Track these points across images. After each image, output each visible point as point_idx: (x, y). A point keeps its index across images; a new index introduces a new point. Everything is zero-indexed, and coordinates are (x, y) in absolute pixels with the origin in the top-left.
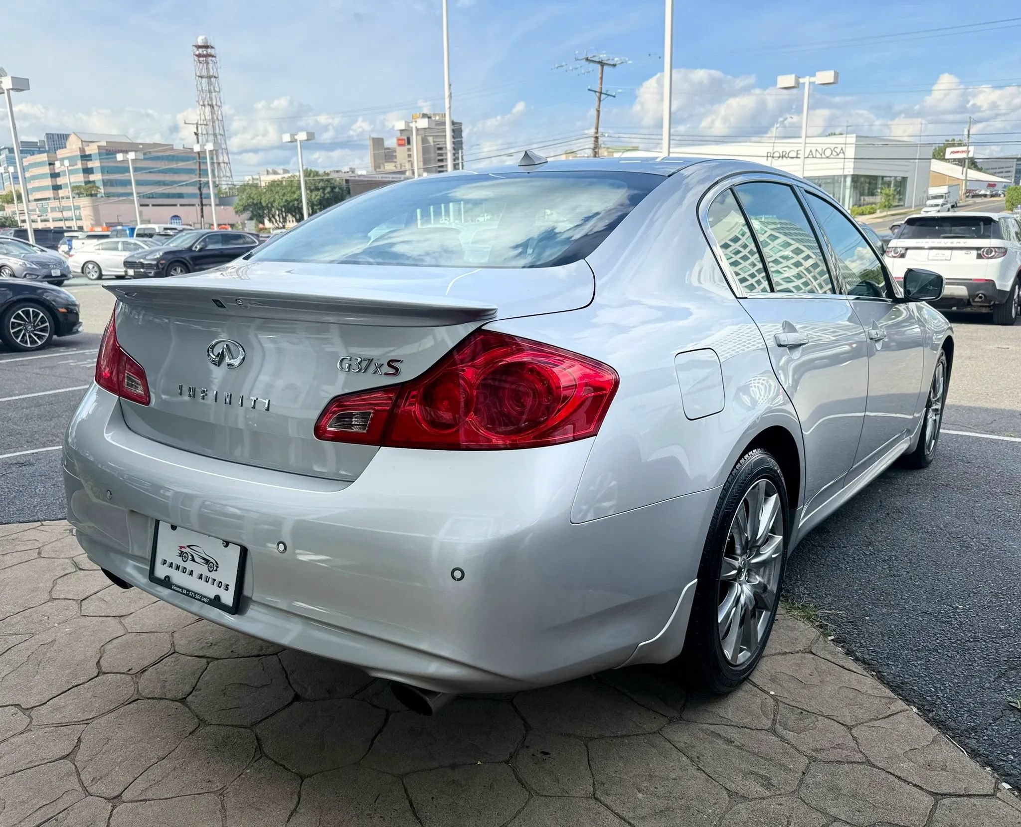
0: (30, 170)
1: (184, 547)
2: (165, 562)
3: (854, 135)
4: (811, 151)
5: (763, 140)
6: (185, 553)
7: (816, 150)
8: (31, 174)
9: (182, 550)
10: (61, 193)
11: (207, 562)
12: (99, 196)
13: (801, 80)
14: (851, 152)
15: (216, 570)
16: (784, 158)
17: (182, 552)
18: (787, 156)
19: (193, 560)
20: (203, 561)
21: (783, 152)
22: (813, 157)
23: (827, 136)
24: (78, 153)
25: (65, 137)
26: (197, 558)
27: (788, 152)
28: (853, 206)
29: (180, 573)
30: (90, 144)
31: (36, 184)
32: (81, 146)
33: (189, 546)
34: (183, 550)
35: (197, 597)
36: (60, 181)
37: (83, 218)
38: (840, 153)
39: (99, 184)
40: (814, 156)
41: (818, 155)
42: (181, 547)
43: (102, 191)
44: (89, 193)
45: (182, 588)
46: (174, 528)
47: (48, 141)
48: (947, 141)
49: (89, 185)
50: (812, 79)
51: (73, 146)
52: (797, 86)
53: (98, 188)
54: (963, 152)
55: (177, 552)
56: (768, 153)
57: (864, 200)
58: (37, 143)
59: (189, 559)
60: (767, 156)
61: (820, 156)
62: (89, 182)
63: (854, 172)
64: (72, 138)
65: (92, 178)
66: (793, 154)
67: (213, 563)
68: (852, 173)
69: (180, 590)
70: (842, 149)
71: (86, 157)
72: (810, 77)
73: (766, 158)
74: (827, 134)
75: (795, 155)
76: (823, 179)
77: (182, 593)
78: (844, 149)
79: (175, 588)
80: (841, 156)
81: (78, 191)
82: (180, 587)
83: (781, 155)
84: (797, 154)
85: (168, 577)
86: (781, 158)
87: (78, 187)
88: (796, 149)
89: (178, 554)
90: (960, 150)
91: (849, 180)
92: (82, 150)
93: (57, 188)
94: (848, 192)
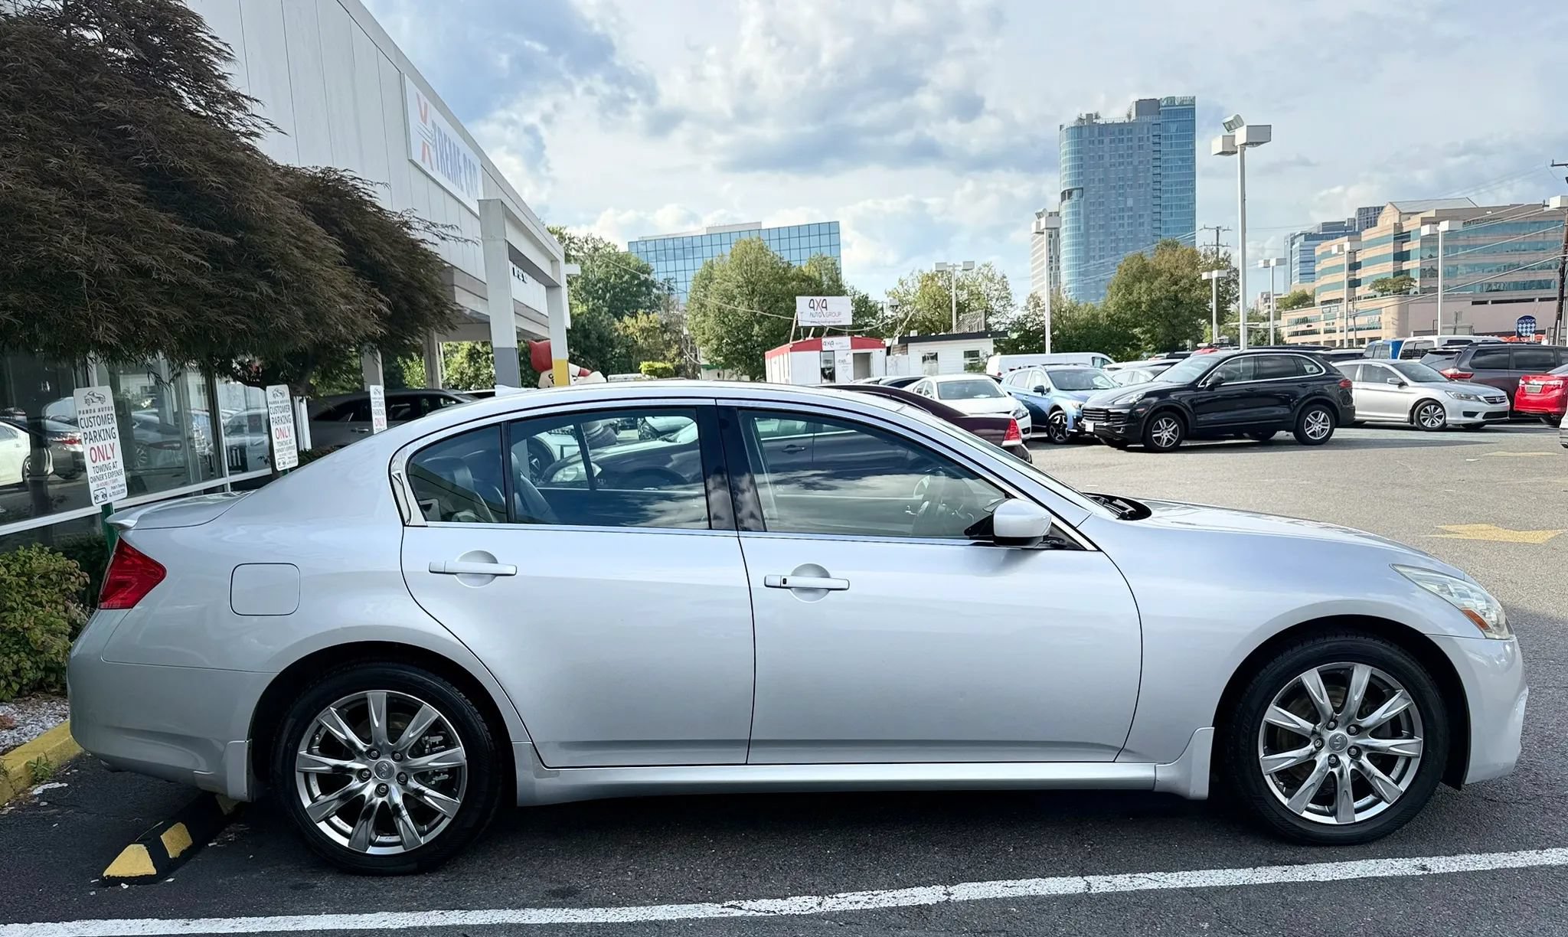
0: (1322, 261)
8: (1324, 267)
10: (1359, 291)
12: (1412, 292)
24: (1392, 231)
25: (1379, 210)
30: (1413, 217)
31: (1328, 280)
32: (1397, 221)
36: (1360, 274)
37: (1383, 327)
39: (1415, 275)
43: (1418, 284)
44: (1398, 288)
47: (1359, 220)
49: (1401, 277)
51: (1387, 222)
53: (1412, 280)
58: (1344, 222)
62: (1402, 272)
64: (1388, 210)
65: (1406, 266)
71: (1401, 236)
81: (1382, 286)
87: (1383, 281)
92: (1398, 227)
93: (1354, 284)
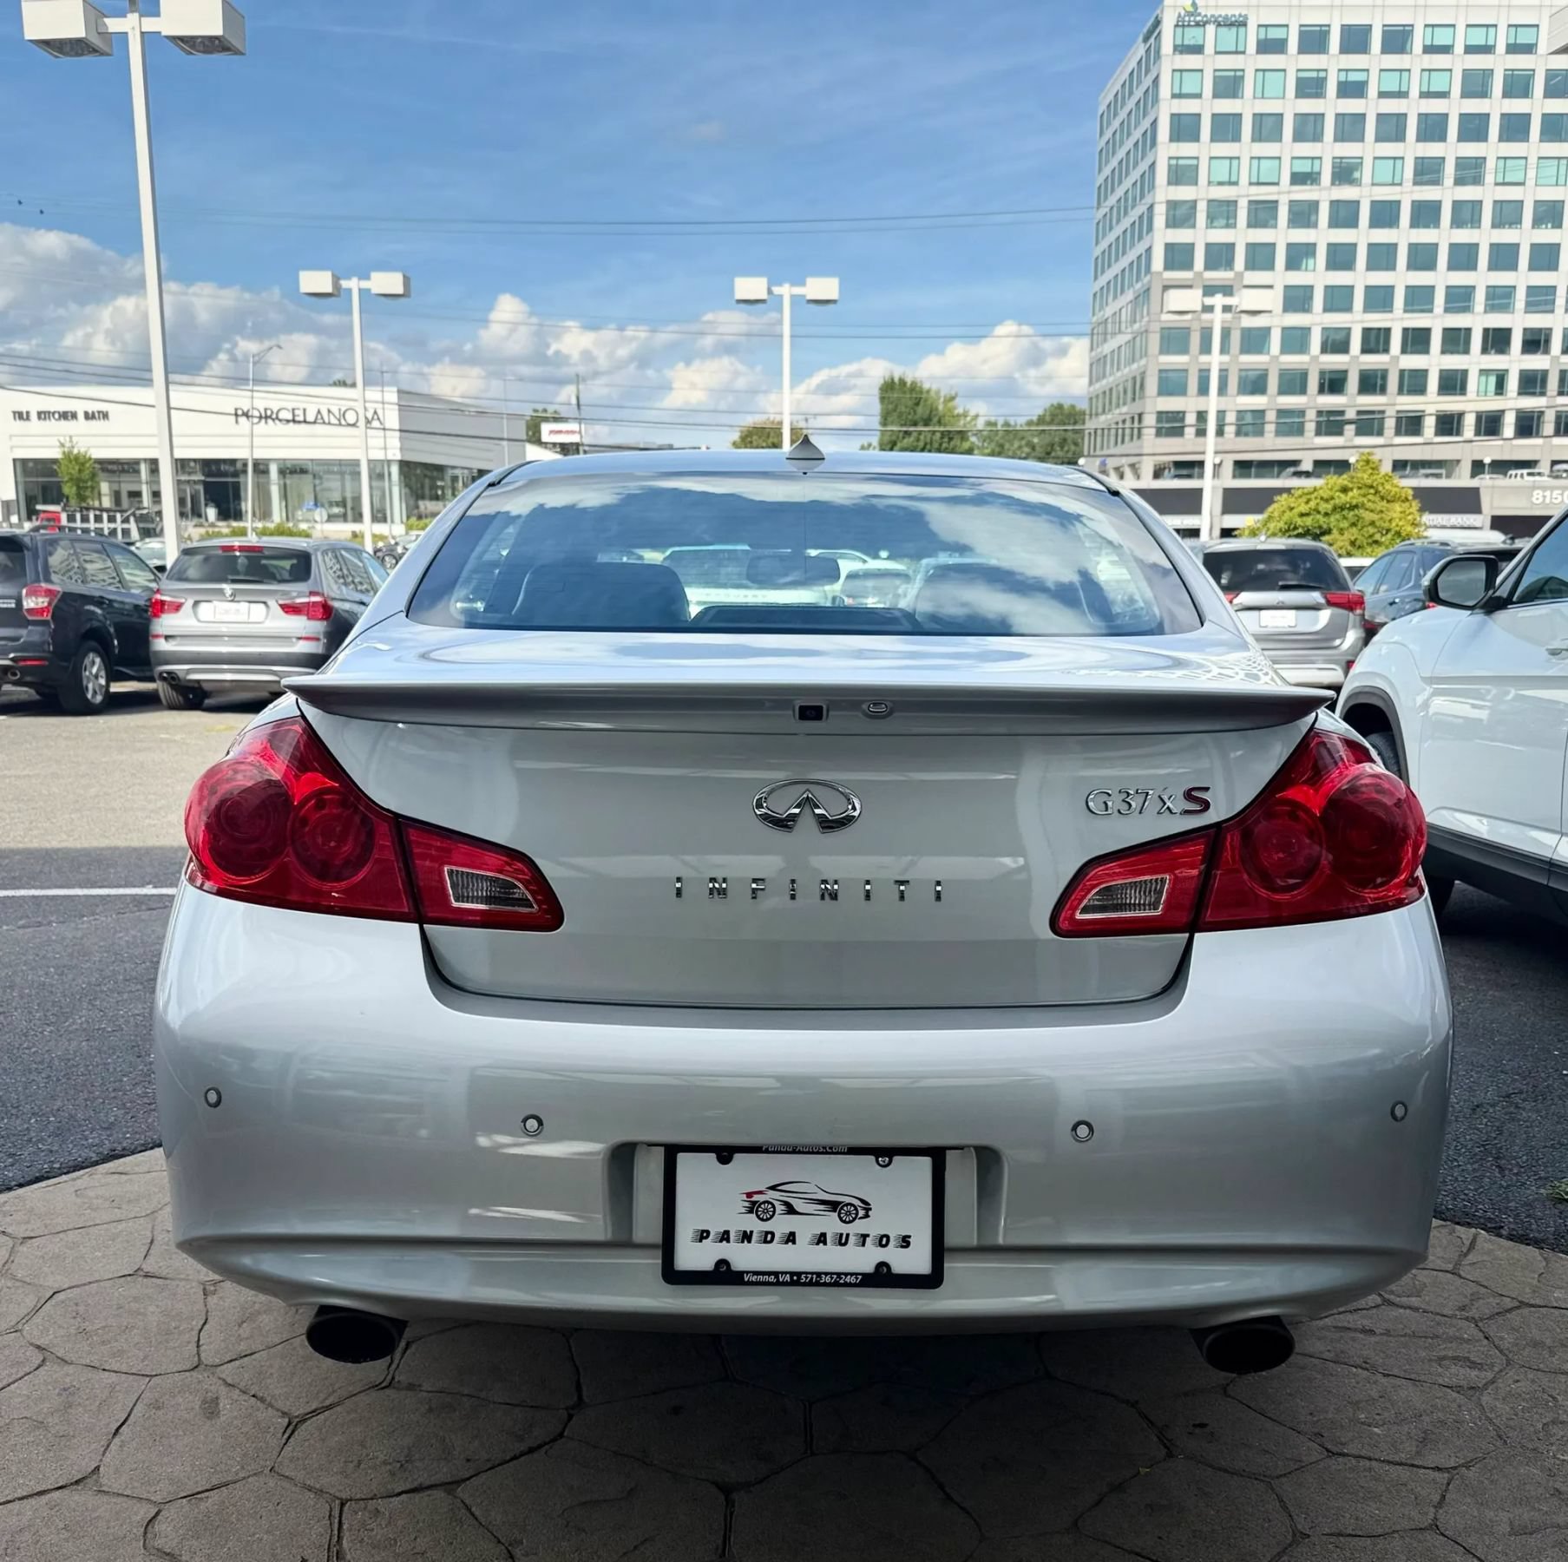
1: (759, 1193)
2: (703, 1235)
3: (395, 389)
4: (319, 412)
5: (198, 380)
6: (764, 1202)
7: (329, 411)
9: (753, 1199)
11: (834, 1206)
13: (344, 284)
14: (392, 419)
15: (867, 1216)
16: (270, 421)
17: (754, 1203)
18: (274, 416)
19: (791, 1210)
20: (821, 1207)
21: (266, 410)
22: (324, 423)
23: (330, 385)
26: (798, 1205)
27: (275, 411)
28: (408, 518)
29: (755, 1247)
33: (773, 1188)
34: (756, 1198)
35: (824, 1279)
38: (373, 418)
40: (327, 421)
41: (334, 421)
42: (749, 1195)
45: (776, 1274)
48: (535, 411)
50: (365, 284)
52: (337, 293)
54: (573, 432)
55: (742, 1205)
56: (236, 410)
57: (426, 508)
59: (778, 1211)
60: (236, 415)
61: (337, 422)
63: (402, 456)
66: (283, 415)
67: (852, 1205)
68: (399, 457)
69: (772, 1279)
70: (375, 413)
72: (360, 279)
73: (233, 418)
74: (331, 382)
75: (290, 417)
76: (350, 465)
77: (777, 1283)
78: (380, 412)
79: (754, 1278)
80: (376, 424)
82: (769, 1273)
83: (263, 415)
84: (294, 415)
85: (722, 1263)
86: (263, 421)
88: (290, 406)
89: (743, 1210)
90: (564, 429)
91: (395, 469)
94: (396, 490)
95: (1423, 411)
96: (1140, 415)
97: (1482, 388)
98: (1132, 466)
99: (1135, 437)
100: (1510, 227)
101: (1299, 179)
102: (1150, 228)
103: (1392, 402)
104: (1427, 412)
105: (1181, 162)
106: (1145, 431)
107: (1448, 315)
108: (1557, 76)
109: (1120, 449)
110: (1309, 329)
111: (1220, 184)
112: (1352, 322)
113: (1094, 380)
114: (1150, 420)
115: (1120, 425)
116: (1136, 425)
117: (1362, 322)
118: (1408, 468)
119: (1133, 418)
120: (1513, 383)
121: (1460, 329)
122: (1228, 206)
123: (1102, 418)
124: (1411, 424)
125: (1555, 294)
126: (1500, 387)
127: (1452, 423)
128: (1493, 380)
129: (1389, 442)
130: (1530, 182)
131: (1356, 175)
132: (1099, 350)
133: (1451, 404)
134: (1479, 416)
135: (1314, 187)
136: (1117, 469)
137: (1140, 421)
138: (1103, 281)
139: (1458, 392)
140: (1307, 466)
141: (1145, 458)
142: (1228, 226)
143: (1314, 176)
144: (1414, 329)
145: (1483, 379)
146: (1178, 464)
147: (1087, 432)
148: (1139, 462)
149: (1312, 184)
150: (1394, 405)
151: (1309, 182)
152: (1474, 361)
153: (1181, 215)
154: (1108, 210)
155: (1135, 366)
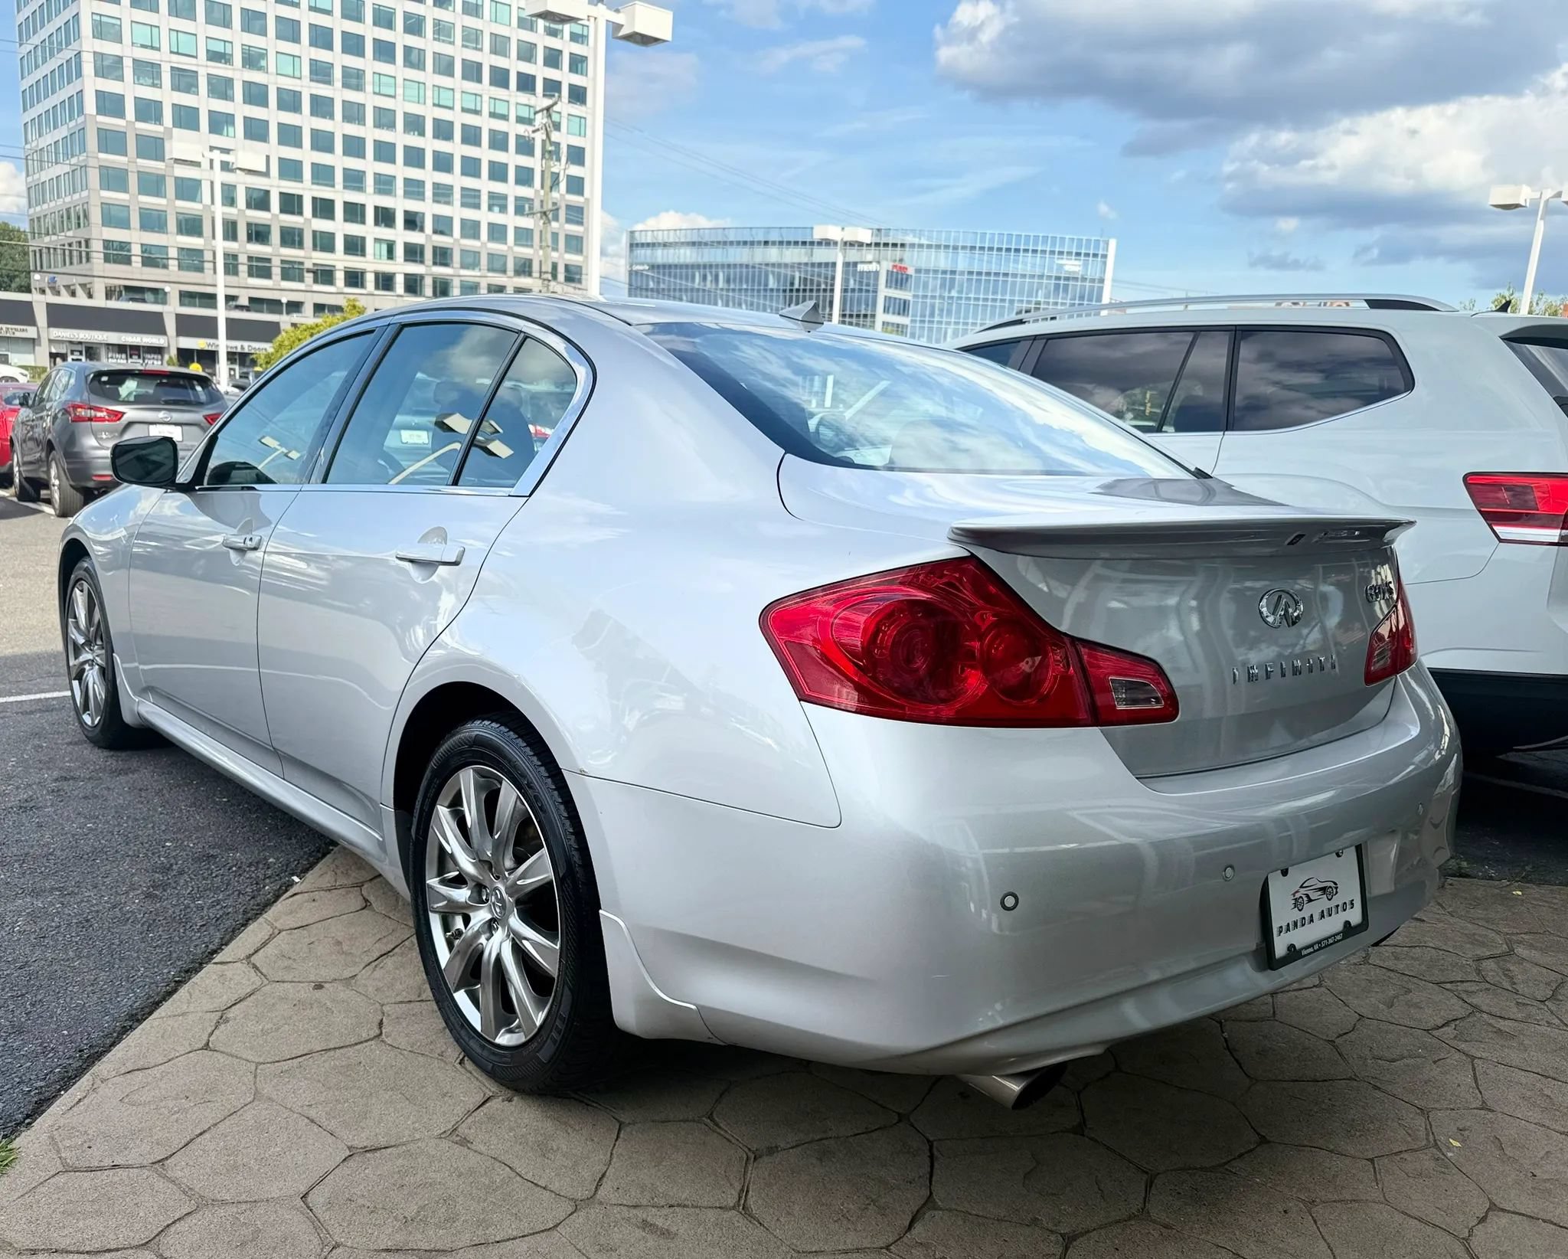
1: (1297, 892)
2: (1280, 930)
6: (1300, 898)
11: (1325, 890)
15: (1336, 893)
17: (1295, 899)
19: (1310, 900)
20: (1320, 893)
26: (1313, 895)
29: (1300, 929)
34: (1297, 896)
42: (1294, 894)
45: (1312, 946)
46: (1285, 873)
55: (1291, 904)
59: (1305, 903)
67: (1330, 887)
69: (1311, 950)
77: (1315, 951)
79: (1305, 952)
82: (1309, 947)
85: (1291, 947)
89: (1293, 906)
95: (334, 266)
96: (87, 241)
97: (378, 253)
98: (83, 286)
99: (84, 260)
100: (387, 129)
101: (215, 56)
102: (79, 74)
103: (308, 256)
104: (337, 268)
105: (104, 19)
106: (94, 255)
107: (346, 191)
108: (413, 18)
109: (68, 269)
110: (235, 186)
111: (143, 46)
112: (271, 186)
113: (33, 202)
114: (97, 246)
115: (67, 247)
116: (83, 248)
117: (279, 187)
118: (326, 311)
119: (80, 243)
120: (399, 251)
121: (357, 204)
122: (152, 68)
123: (47, 239)
124: (325, 275)
125: (424, 187)
126: (391, 254)
127: (357, 277)
128: (384, 247)
129: (308, 289)
130: (400, 98)
131: (263, 63)
132: (36, 176)
133: (355, 262)
134: (377, 274)
135: (228, 66)
136: (67, 287)
137: (87, 246)
138: (33, 113)
139: (359, 253)
140: (244, 301)
141: (95, 279)
142: (154, 85)
143: (227, 57)
144: (321, 199)
145: (378, 245)
146: (128, 289)
147: (31, 249)
148: (90, 283)
149: (226, 63)
150: (311, 258)
151: (223, 61)
152: (369, 230)
153: (109, 67)
154: (32, 47)
155: (76, 196)
